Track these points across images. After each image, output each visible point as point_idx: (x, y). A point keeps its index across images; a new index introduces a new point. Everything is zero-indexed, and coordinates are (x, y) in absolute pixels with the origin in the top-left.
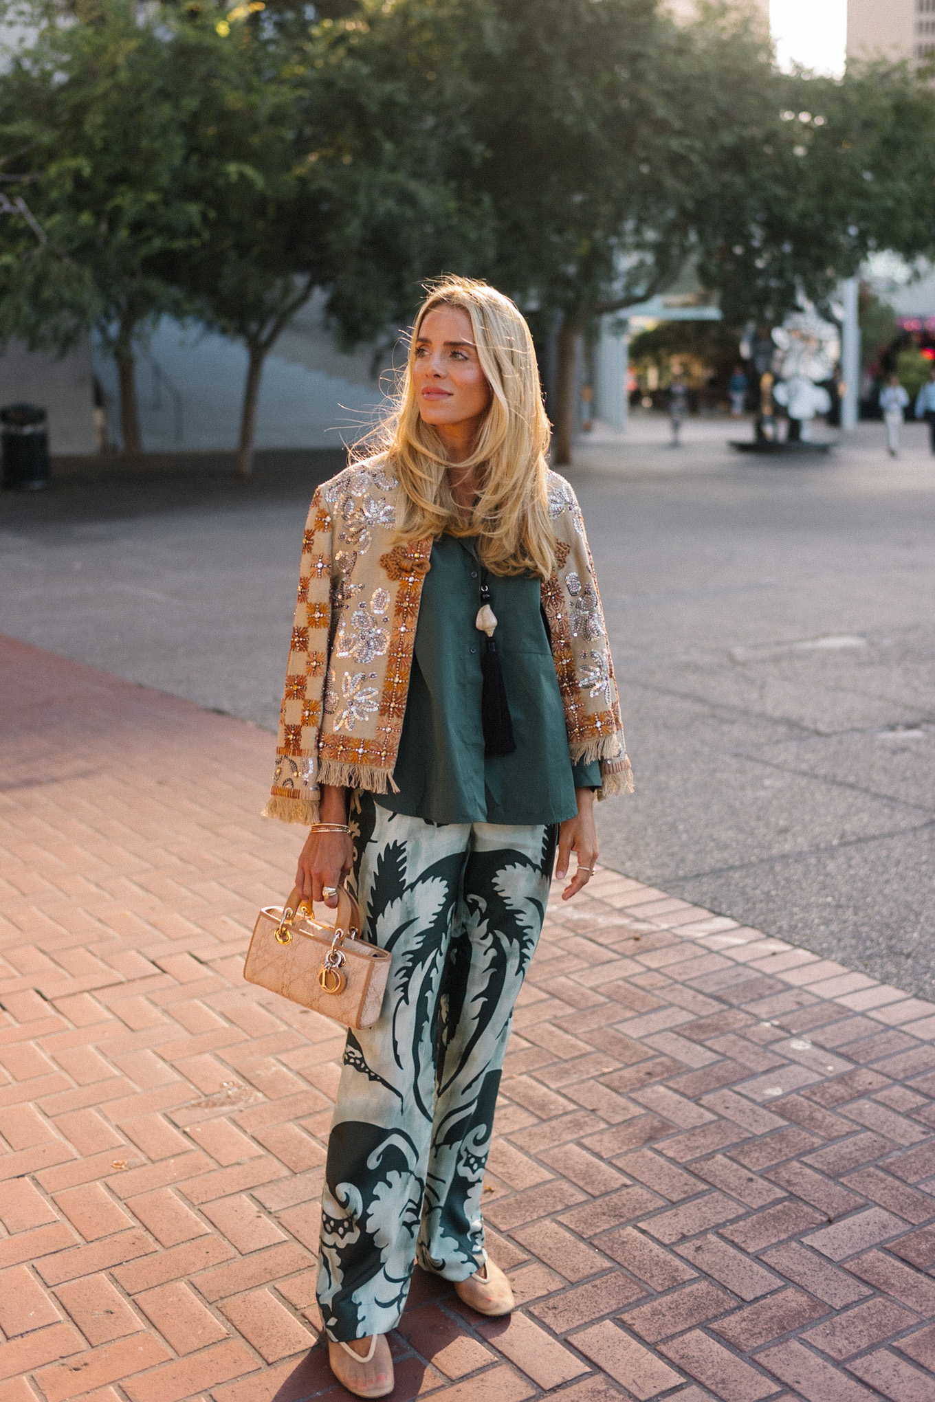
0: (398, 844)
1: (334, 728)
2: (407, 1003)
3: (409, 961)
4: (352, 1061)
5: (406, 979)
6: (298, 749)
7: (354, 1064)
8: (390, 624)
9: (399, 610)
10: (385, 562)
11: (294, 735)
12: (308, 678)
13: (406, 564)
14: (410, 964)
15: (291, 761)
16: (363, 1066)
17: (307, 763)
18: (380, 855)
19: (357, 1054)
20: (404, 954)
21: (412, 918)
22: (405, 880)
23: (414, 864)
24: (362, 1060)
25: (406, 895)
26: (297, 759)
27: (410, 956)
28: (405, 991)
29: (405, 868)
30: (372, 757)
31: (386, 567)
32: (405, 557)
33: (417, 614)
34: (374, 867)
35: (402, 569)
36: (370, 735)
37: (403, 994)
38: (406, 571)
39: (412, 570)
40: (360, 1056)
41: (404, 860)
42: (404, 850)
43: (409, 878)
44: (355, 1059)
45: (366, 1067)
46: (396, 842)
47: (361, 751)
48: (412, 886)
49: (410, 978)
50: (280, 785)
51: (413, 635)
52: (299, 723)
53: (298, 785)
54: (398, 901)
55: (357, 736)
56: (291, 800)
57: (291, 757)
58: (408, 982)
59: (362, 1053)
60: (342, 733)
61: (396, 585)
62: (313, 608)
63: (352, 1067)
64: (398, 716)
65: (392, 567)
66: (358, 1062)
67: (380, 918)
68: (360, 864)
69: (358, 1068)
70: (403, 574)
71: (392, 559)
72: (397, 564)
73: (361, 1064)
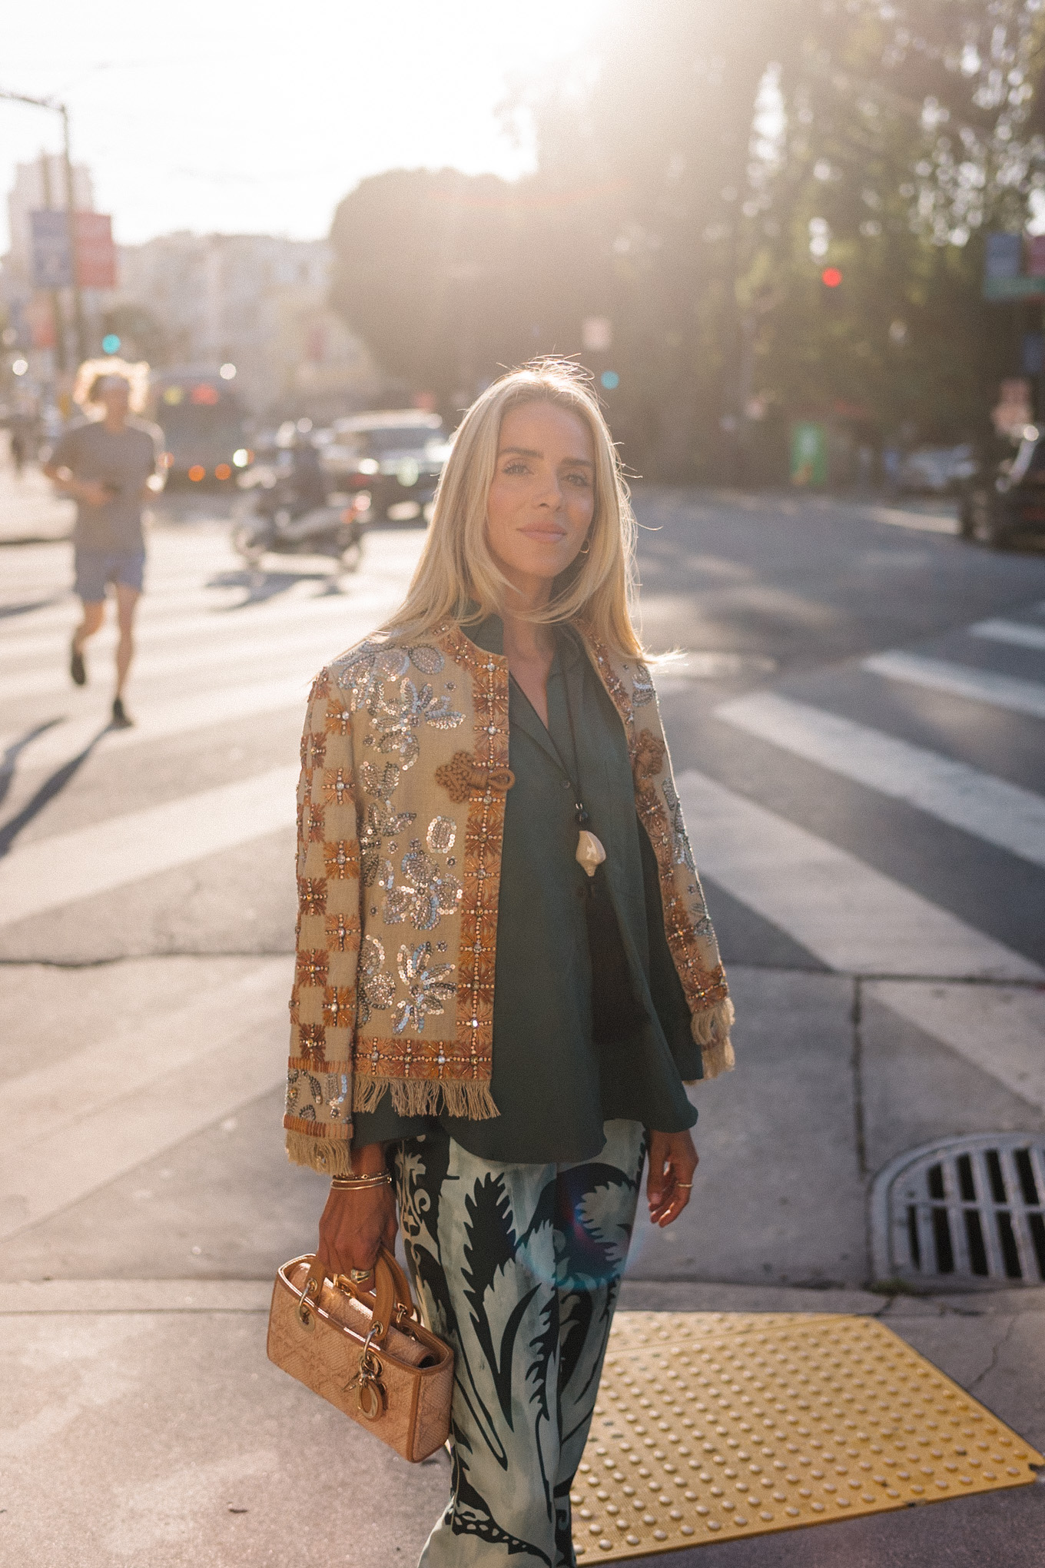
0: (493, 1179)
2: (547, 1417)
3: (539, 1353)
4: (472, 1527)
5: (540, 1382)
6: (323, 1061)
7: (478, 1532)
8: (459, 868)
9: (472, 846)
10: (443, 777)
11: (314, 1039)
12: (331, 954)
14: (541, 1357)
15: (312, 1079)
16: (495, 1533)
17: (336, 1082)
18: (468, 1198)
19: (480, 1515)
20: (532, 1343)
21: (532, 1287)
22: (514, 1231)
24: (491, 1523)
25: (520, 1253)
26: (321, 1075)
27: (540, 1345)
28: (543, 1401)
29: (511, 1213)
30: (458, 1068)
31: (445, 783)
32: (474, 768)
33: (500, 851)
34: (463, 1216)
35: (470, 786)
36: (451, 1034)
37: (540, 1406)
38: (478, 788)
39: (486, 786)
40: (486, 1518)
41: (506, 1202)
42: (503, 1187)
43: (518, 1228)
44: (478, 1523)
45: (502, 1533)
46: (488, 1176)
47: (441, 1060)
48: (525, 1238)
49: (544, 1379)
50: (296, 1114)
51: (497, 882)
53: (323, 1118)
54: (509, 1265)
55: (430, 1038)
56: (313, 1139)
58: (543, 1385)
59: (487, 1511)
60: (408, 1037)
61: (464, 810)
62: (334, 850)
63: (475, 1537)
64: (486, 1002)
65: (455, 783)
66: (484, 1528)
67: (488, 1292)
68: (437, 1215)
69: (487, 1537)
70: (473, 792)
71: (454, 772)
72: (464, 779)
73: (490, 1531)
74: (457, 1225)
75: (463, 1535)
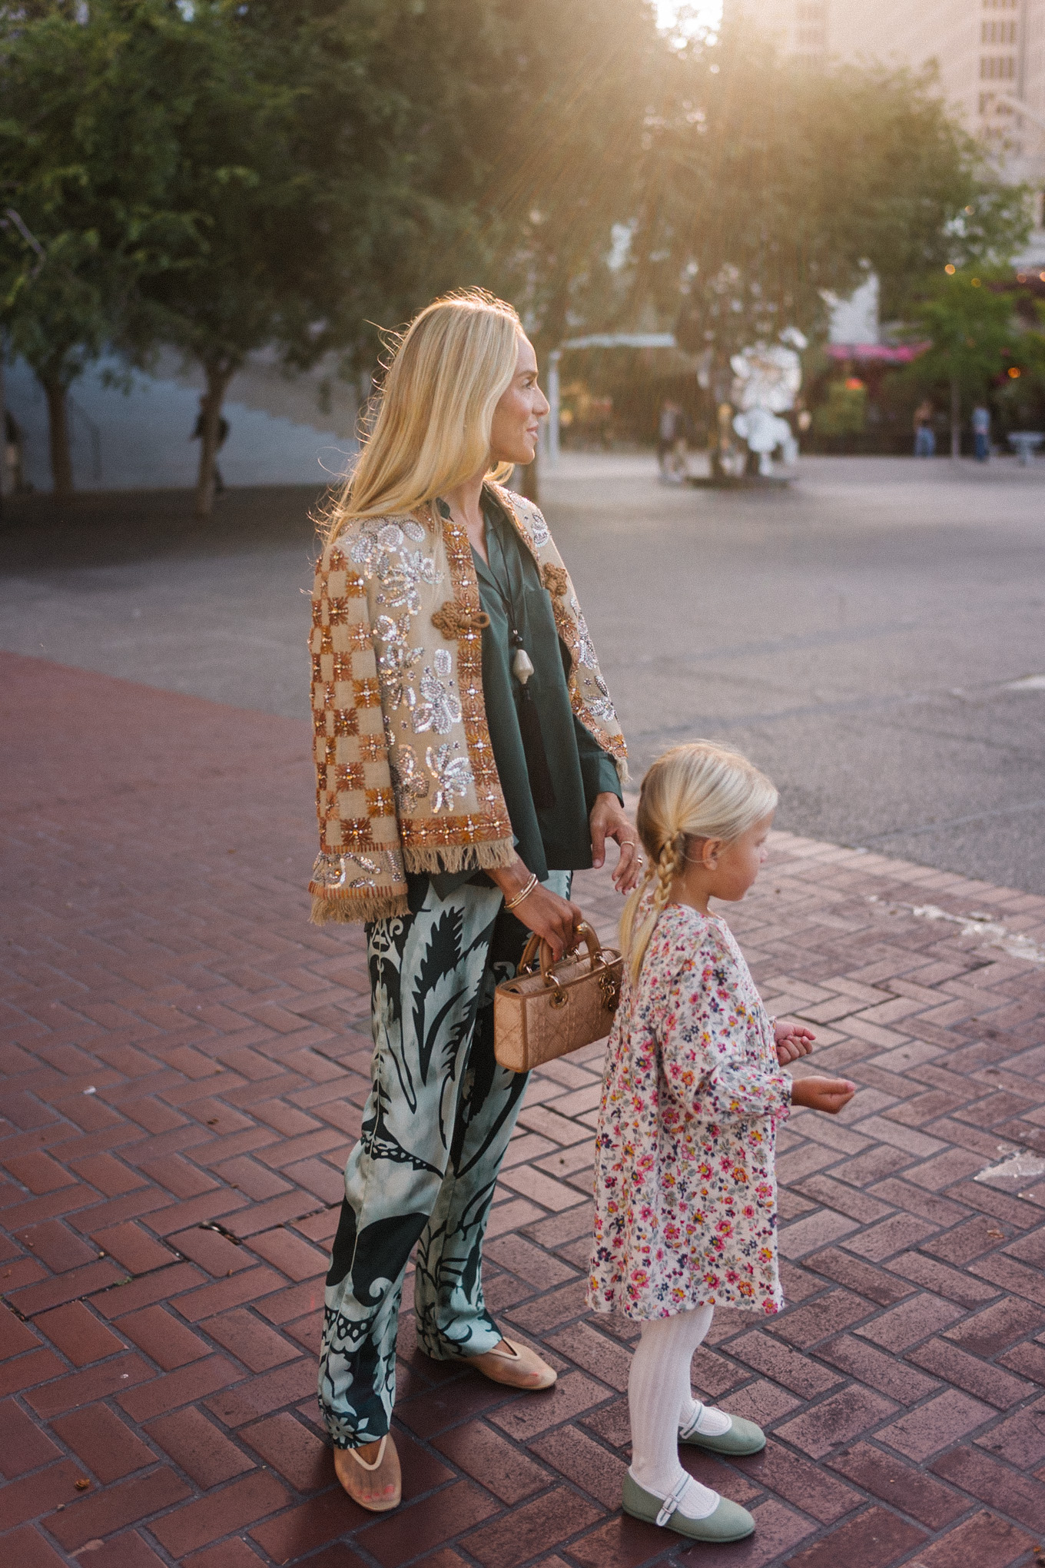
0: (455, 913)
1: (430, 811)
2: (453, 1079)
3: (456, 1035)
4: (384, 1154)
5: (453, 1054)
6: (370, 843)
7: (390, 1157)
8: (456, 688)
9: (463, 671)
11: (359, 829)
12: (365, 765)
13: (466, 619)
14: (457, 1038)
16: (403, 1156)
18: (434, 924)
19: (391, 1146)
20: (453, 1028)
21: (463, 989)
22: (459, 948)
23: (469, 931)
24: (400, 1150)
25: (459, 965)
27: (458, 1029)
28: (452, 1067)
29: (461, 936)
30: (485, 832)
31: (440, 625)
33: (482, 673)
34: (426, 938)
35: (460, 626)
36: (474, 809)
37: (449, 1071)
38: (465, 628)
39: (471, 626)
40: (396, 1147)
41: (460, 927)
42: (461, 917)
43: (463, 946)
44: (389, 1151)
45: (408, 1155)
46: (452, 909)
47: (471, 828)
48: (466, 954)
49: (456, 1052)
50: (345, 886)
51: (483, 696)
52: (363, 815)
54: (451, 974)
55: (460, 814)
58: (454, 1057)
59: (396, 1143)
60: (442, 815)
61: (455, 645)
62: (360, 686)
63: (387, 1160)
64: (494, 782)
65: (450, 624)
66: (394, 1153)
67: (430, 992)
68: (406, 937)
69: (397, 1159)
70: (462, 630)
72: (455, 621)
73: (399, 1155)
74: (421, 945)
75: (378, 1160)
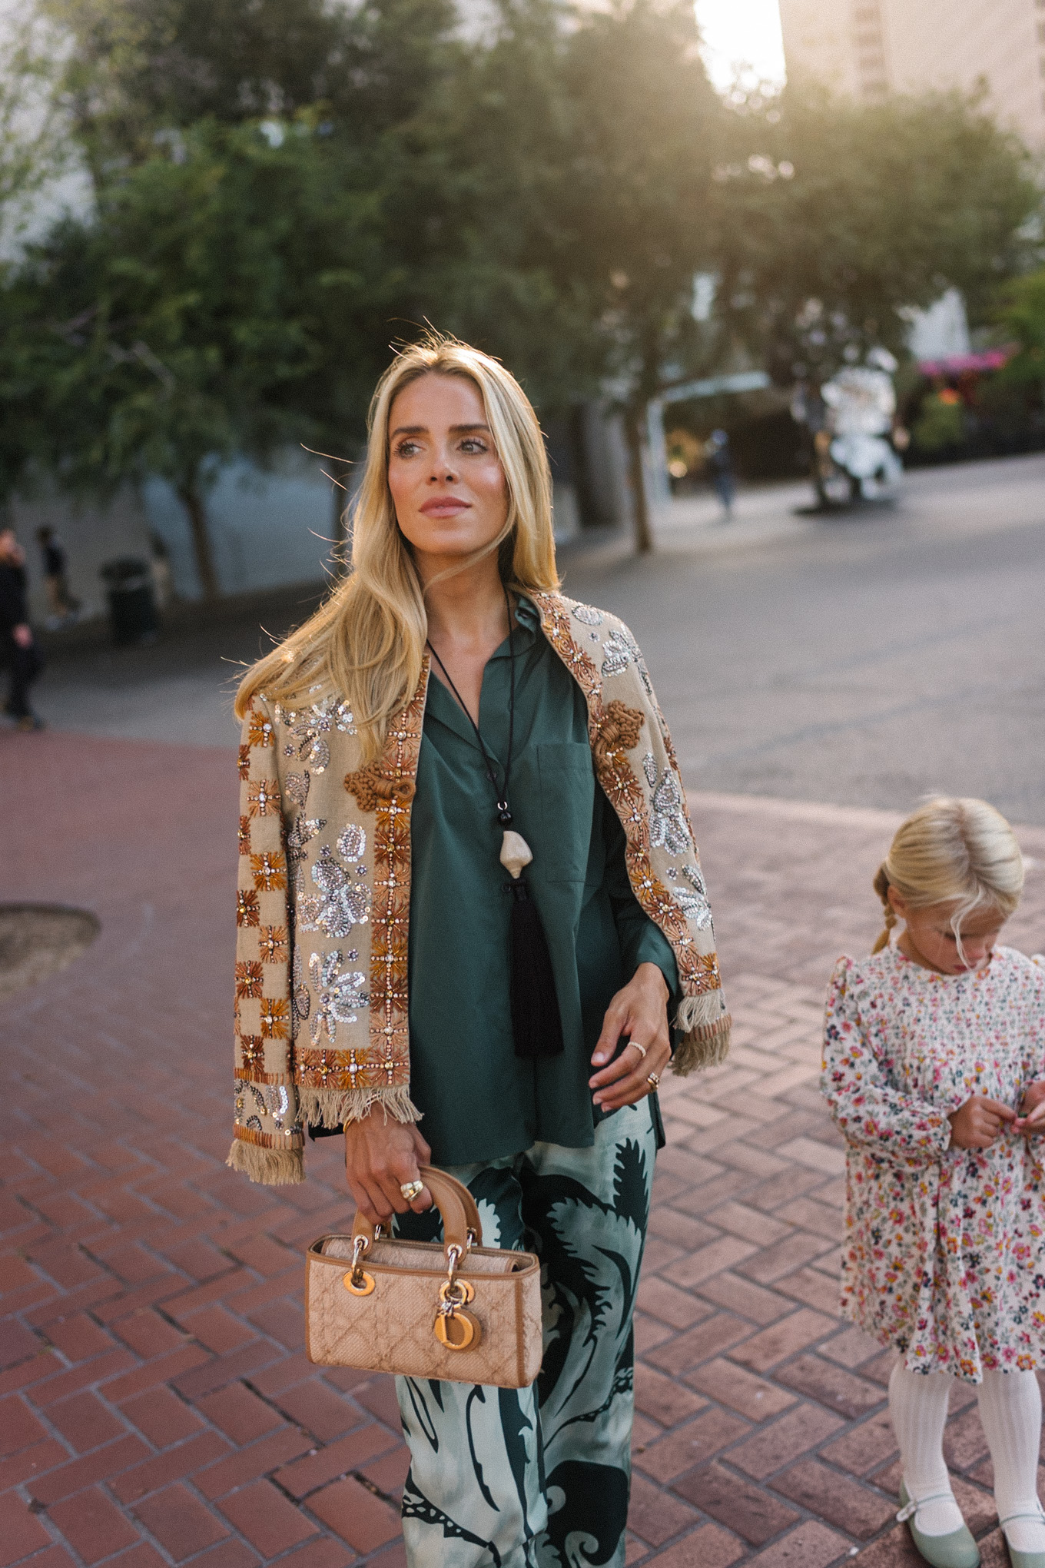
1: (310, 1040)
6: (262, 1072)
7: (416, 1514)
8: (370, 877)
9: (381, 857)
10: (351, 785)
11: (253, 1050)
12: (264, 965)
13: (382, 786)
15: (255, 1090)
16: (433, 1513)
17: (278, 1094)
19: (415, 1499)
24: (427, 1505)
26: (262, 1087)
30: (372, 1074)
31: (354, 791)
32: (380, 776)
33: (409, 860)
35: (377, 795)
36: (363, 1042)
38: (384, 798)
39: (392, 796)
40: (420, 1501)
44: (414, 1506)
47: (353, 1068)
50: (244, 1123)
51: (407, 891)
52: (259, 1033)
53: (268, 1128)
55: (342, 1047)
56: (262, 1149)
57: (253, 1083)
59: (422, 1496)
60: (323, 1047)
61: (372, 819)
62: (260, 861)
63: (417, 1519)
64: (400, 1010)
65: (363, 791)
66: (421, 1510)
69: (426, 1518)
70: (380, 801)
71: (361, 780)
72: (370, 788)
73: (428, 1512)
